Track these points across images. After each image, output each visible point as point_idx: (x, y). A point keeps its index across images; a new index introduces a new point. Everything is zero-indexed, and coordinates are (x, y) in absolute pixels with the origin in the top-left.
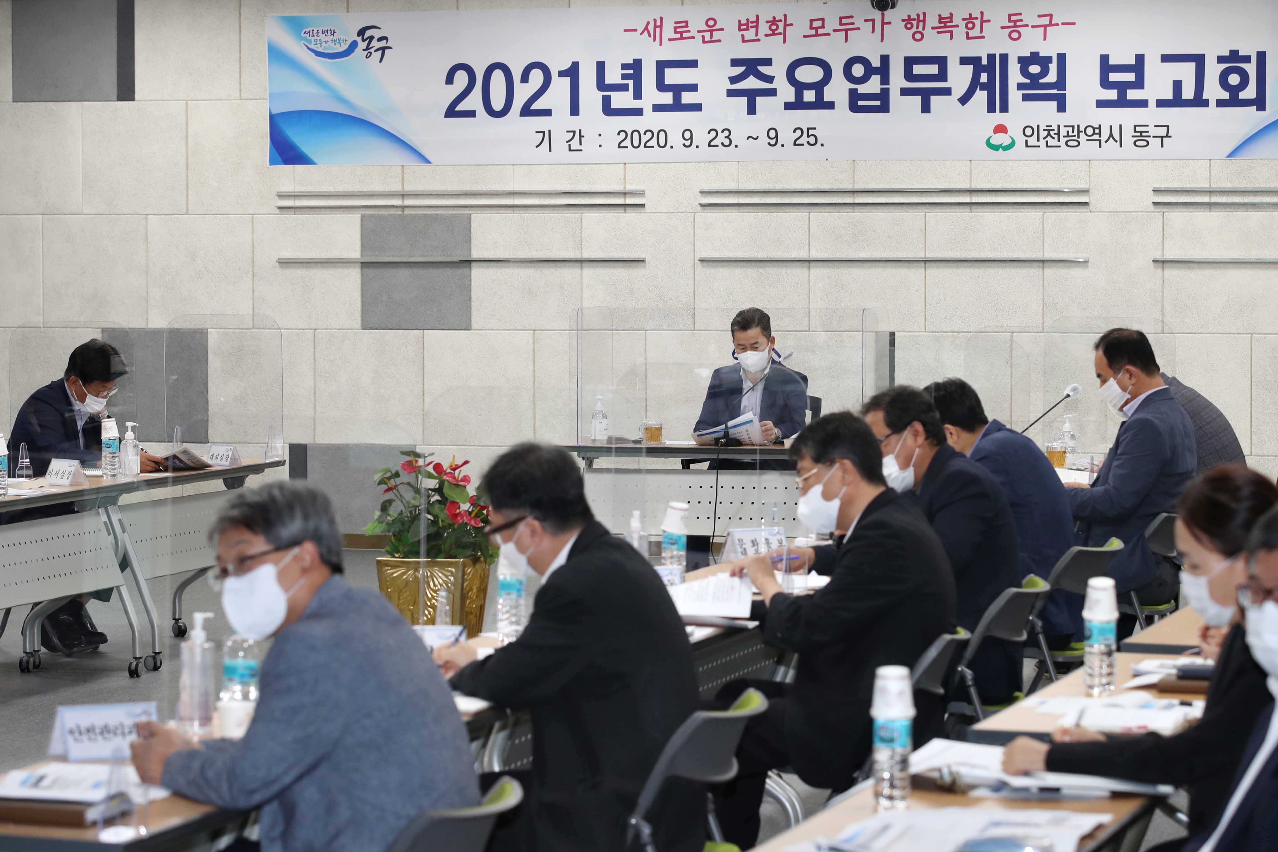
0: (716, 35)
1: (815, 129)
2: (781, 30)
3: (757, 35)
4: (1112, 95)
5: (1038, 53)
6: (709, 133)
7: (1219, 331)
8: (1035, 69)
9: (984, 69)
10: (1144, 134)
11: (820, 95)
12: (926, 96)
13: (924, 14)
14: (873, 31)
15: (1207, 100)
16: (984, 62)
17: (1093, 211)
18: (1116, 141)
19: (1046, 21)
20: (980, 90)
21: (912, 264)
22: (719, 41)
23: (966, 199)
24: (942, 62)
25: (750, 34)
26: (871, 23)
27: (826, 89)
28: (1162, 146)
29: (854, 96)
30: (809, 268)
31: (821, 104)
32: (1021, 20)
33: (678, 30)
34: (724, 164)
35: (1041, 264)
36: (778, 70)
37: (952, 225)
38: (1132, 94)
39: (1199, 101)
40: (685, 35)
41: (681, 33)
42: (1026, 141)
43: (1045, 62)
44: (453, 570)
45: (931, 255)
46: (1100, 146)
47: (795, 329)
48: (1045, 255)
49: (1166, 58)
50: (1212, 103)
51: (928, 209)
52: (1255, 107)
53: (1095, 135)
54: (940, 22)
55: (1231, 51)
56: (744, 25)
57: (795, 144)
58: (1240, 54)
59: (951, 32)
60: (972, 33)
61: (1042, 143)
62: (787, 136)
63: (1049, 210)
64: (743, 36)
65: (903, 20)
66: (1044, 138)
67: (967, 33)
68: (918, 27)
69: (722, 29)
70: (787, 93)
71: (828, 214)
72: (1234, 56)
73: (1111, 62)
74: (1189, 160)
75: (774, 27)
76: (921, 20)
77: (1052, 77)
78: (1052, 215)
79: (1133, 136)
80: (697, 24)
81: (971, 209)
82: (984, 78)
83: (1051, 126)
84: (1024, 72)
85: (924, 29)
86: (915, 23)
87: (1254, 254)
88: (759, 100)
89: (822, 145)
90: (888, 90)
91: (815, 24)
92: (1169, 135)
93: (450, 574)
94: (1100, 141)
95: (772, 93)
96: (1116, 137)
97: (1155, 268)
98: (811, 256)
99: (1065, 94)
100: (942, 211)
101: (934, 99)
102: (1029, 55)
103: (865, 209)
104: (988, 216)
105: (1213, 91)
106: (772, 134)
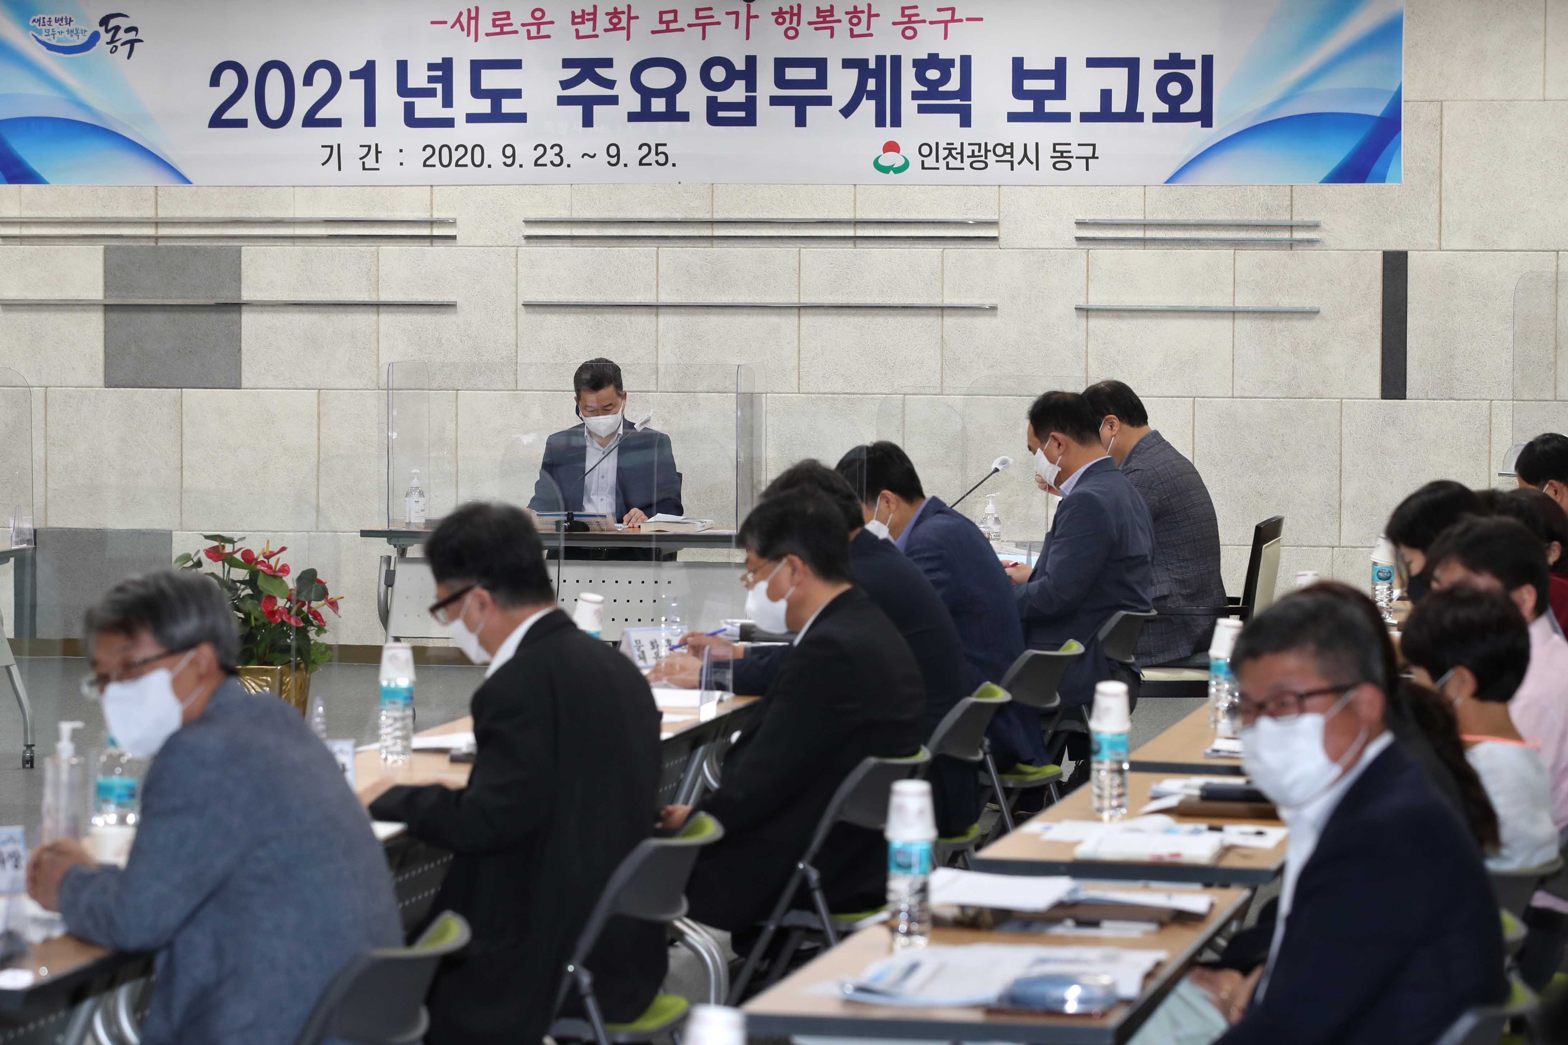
0: (545, 30)
1: (665, 145)
2: (624, 24)
3: (594, 29)
4: (1027, 106)
5: (937, 55)
6: (535, 149)
7: (1155, 394)
8: (933, 74)
9: (872, 74)
10: (1065, 154)
11: (671, 103)
12: (801, 106)
13: (799, 6)
14: (737, 27)
15: (1142, 114)
16: (872, 65)
17: (1003, 247)
18: (1032, 163)
19: (947, 15)
20: (867, 99)
21: (782, 311)
22: (548, 37)
23: (850, 232)
24: (820, 65)
25: (586, 29)
26: (734, 16)
27: (679, 96)
28: (1087, 169)
29: (713, 106)
30: (657, 315)
31: (673, 115)
32: (917, 15)
33: (498, 23)
34: (554, 187)
35: (940, 312)
36: (621, 73)
37: (832, 264)
38: (1051, 106)
39: (1132, 115)
40: (506, 29)
41: (502, 26)
42: (923, 162)
43: (945, 66)
44: (269, 679)
45: (806, 300)
46: (1012, 169)
47: (639, 389)
48: (945, 300)
49: (1092, 63)
50: (1148, 117)
51: (802, 244)
52: (1200, 122)
53: (1006, 156)
54: (818, 16)
55: (1171, 55)
56: (578, 17)
57: (641, 164)
58: (1182, 58)
59: (832, 29)
60: (857, 30)
61: (942, 164)
62: (632, 154)
63: (951, 245)
64: (577, 31)
65: (773, 14)
66: (944, 159)
67: (852, 30)
68: (791, 22)
69: (552, 23)
70: (631, 101)
71: (680, 249)
72: (1175, 60)
73: (1027, 67)
74: (1120, 186)
75: (615, 20)
76: (796, 13)
77: (954, 84)
78: (953, 252)
79: (1052, 157)
80: (520, 16)
81: (855, 245)
82: (871, 85)
83: (953, 144)
84: (920, 78)
85: (799, 24)
86: (787, 17)
87: (1197, 301)
88: (597, 109)
89: (674, 165)
90: (754, 99)
91: (666, 17)
92: (1096, 156)
93: (264, 684)
94: (1012, 162)
95: (613, 100)
96: (1029, 157)
97: (1078, 317)
98: (659, 301)
99: (970, 105)
100: (819, 246)
101: (810, 110)
102: (926, 57)
103: (726, 243)
104: (877, 252)
105: (1149, 102)
106: (613, 151)
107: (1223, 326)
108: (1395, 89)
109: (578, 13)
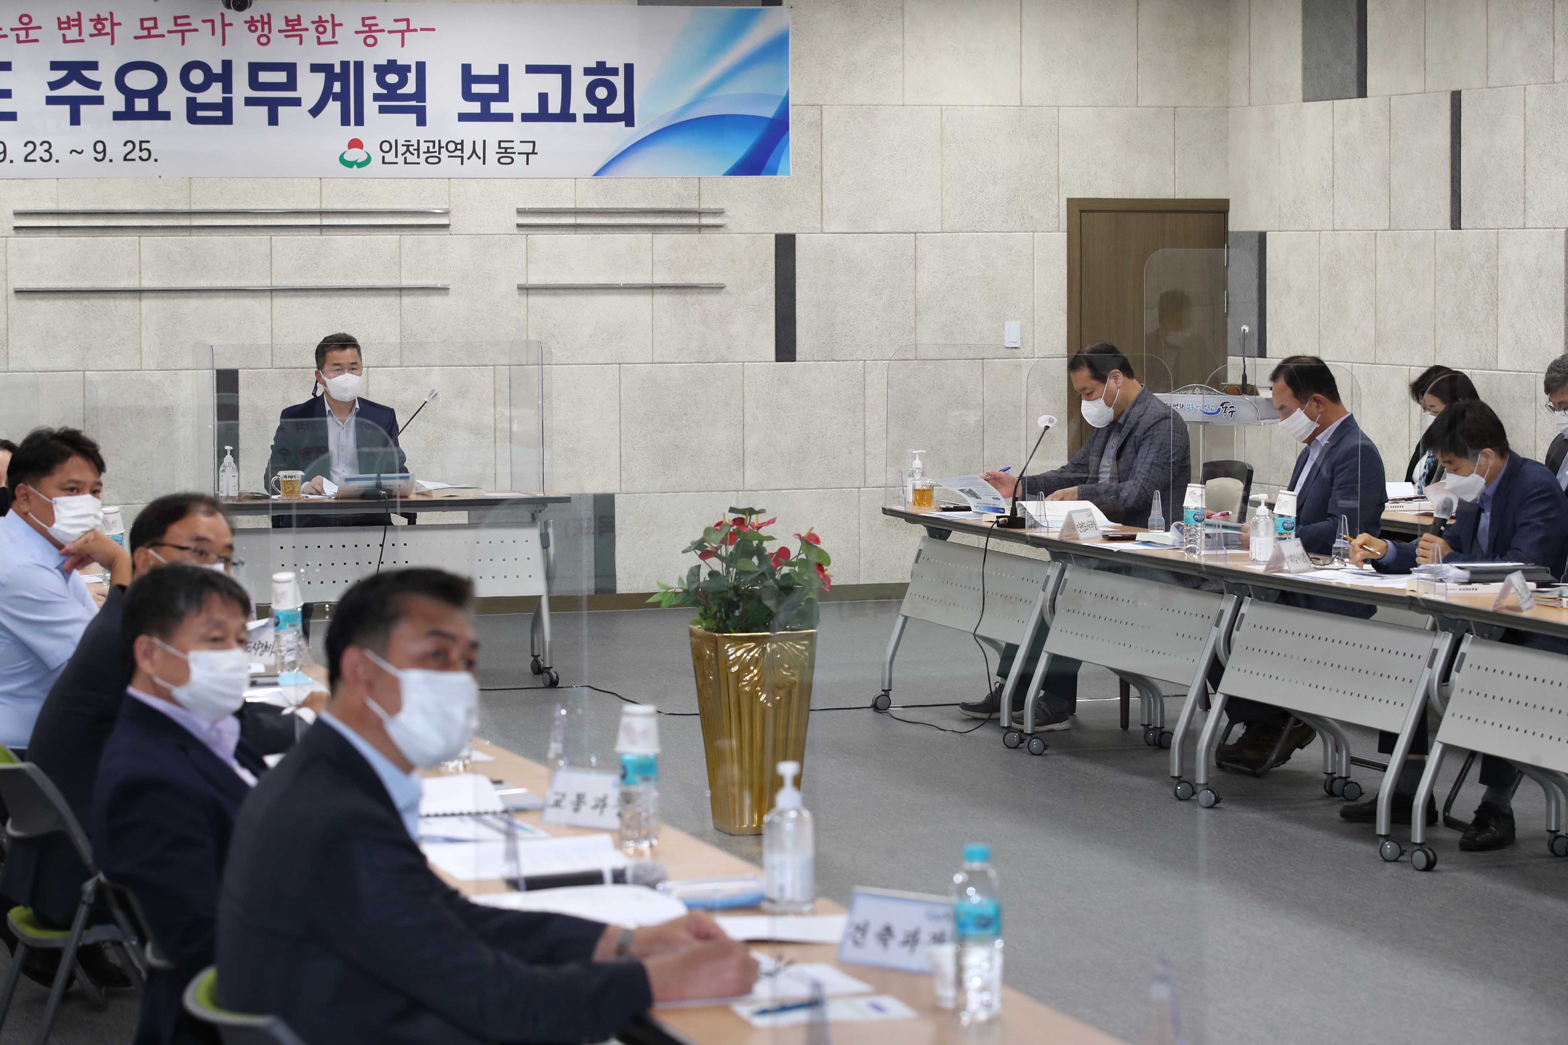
0: (33, 34)
1: (148, 142)
2: (108, 29)
3: (80, 34)
4: (475, 107)
5: (395, 61)
6: (26, 145)
7: (587, 362)
8: (392, 79)
9: (337, 77)
10: (509, 151)
11: (153, 104)
12: (273, 106)
13: (269, 15)
14: (213, 34)
15: (574, 115)
16: (337, 70)
17: (453, 233)
18: (479, 158)
19: (403, 26)
20: (333, 100)
21: (257, 294)
22: (37, 41)
23: (317, 221)
24: (290, 69)
25: (72, 34)
26: (210, 24)
27: (160, 97)
28: (527, 163)
29: (192, 107)
30: (140, 299)
31: (155, 114)
32: (376, 25)
34: (41, 181)
35: (398, 292)
36: (105, 76)
37: (301, 250)
38: (496, 107)
39: (566, 116)
42: (383, 157)
43: (402, 71)
45: (278, 283)
46: (462, 164)
47: (125, 368)
48: (402, 282)
49: (531, 69)
50: (580, 118)
51: (273, 232)
52: (624, 122)
53: (457, 152)
54: (287, 25)
55: (598, 63)
56: (64, 23)
57: (125, 159)
58: (608, 66)
59: (301, 36)
60: (324, 38)
61: (401, 159)
62: (116, 150)
63: (407, 232)
64: (64, 36)
65: (246, 22)
66: (403, 154)
67: (318, 38)
68: (263, 30)
69: (40, 28)
70: (116, 101)
71: (161, 238)
72: (601, 68)
73: (475, 72)
74: (554, 178)
75: (99, 26)
76: (266, 21)
77: (410, 88)
78: (409, 239)
79: (497, 153)
80: (8, 21)
81: (321, 233)
82: (337, 87)
83: (410, 141)
84: (381, 82)
85: (270, 31)
86: (259, 25)
87: (622, 280)
88: (84, 109)
89: (156, 160)
90: (230, 99)
91: (148, 24)
92: (535, 151)
94: (462, 158)
95: (99, 100)
96: (479, 153)
97: (519, 294)
98: (142, 286)
99: (425, 106)
100: (290, 234)
101: (282, 110)
102: (385, 63)
103: (204, 232)
104: (341, 240)
105: (580, 105)
106: (100, 147)
107: (643, 301)
108: (784, 95)
109: (64, 19)
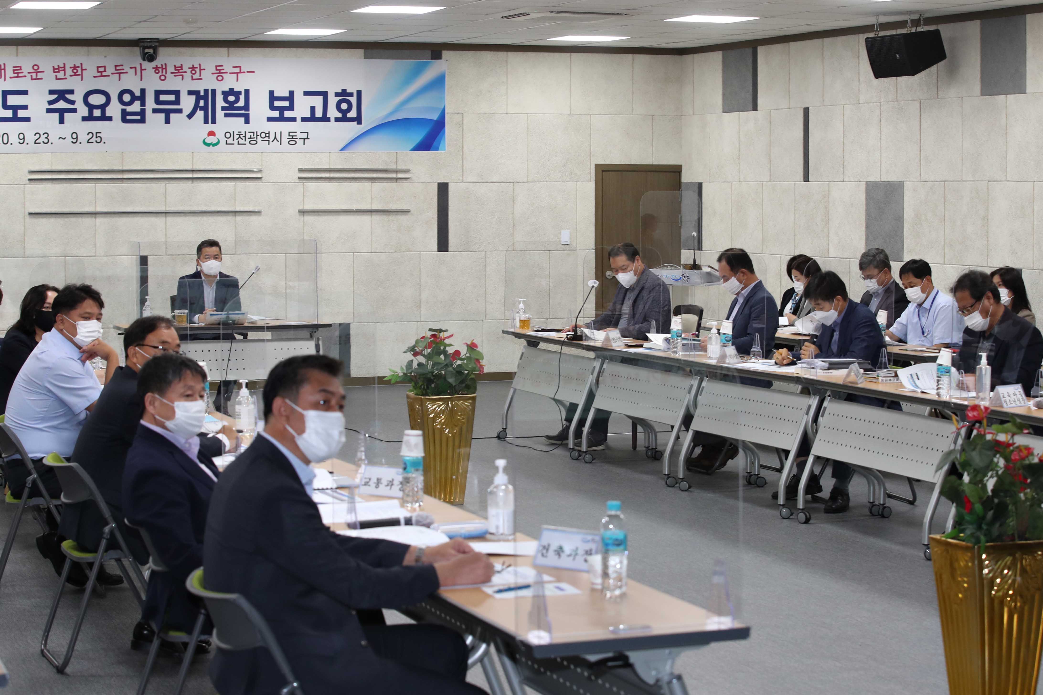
0: (40, 75)
1: (100, 133)
2: (79, 72)
3: (65, 75)
4: (276, 114)
5: (233, 89)
6: (35, 135)
7: (336, 252)
8: (231, 98)
9: (202, 98)
10: (294, 137)
11: (103, 112)
12: (168, 113)
13: (166, 64)
14: (136, 74)
15: (329, 118)
16: (202, 94)
17: (263, 182)
18: (278, 141)
19: (237, 70)
20: (200, 110)
21: (158, 215)
22: (41, 79)
23: (190, 175)
24: (177, 93)
25: (61, 75)
26: (134, 69)
27: (107, 109)
28: (304, 144)
29: (124, 114)
30: (95, 218)
31: (104, 118)
32: (223, 69)
33: (16, 72)
34: (43, 154)
35: (234, 214)
36: (78, 97)
37: (182, 191)
38: (287, 114)
39: (325, 118)
40: (20, 75)
41: (18, 73)
42: (227, 141)
43: (237, 94)
45: (169, 209)
46: (269, 144)
47: (87, 255)
48: (236, 208)
49: (307, 93)
50: (332, 120)
51: (167, 181)
52: (356, 122)
53: (266, 138)
54: (175, 70)
55: (342, 90)
56: (56, 69)
57: (88, 142)
58: (348, 92)
59: (182, 76)
60: (195, 77)
61: (236, 142)
62: (83, 137)
63: (239, 181)
64: (56, 76)
65: (153, 68)
66: (237, 139)
67: (192, 77)
68: (162, 72)
69: (43, 72)
70: (83, 111)
71: (107, 185)
72: (344, 93)
73: (276, 95)
74: (318, 152)
75: (75, 71)
76: (164, 68)
77: (241, 103)
78: (240, 185)
79: (288, 139)
80: (27, 68)
81: (193, 182)
82: (202, 103)
83: (241, 132)
84: (226, 100)
85: (166, 73)
86: (160, 70)
87: (355, 207)
88: (66, 115)
89: (104, 143)
90: (145, 109)
91: (101, 69)
92: (308, 138)
94: (269, 141)
95: (74, 111)
97: (300, 215)
98: (96, 211)
99: (249, 113)
100: (176, 182)
101: (172, 116)
102: (228, 90)
103: (130, 182)
104: (203, 185)
105: (333, 113)
106: (74, 136)
107: (366, 218)
108: (443, 107)
109: (56, 67)
